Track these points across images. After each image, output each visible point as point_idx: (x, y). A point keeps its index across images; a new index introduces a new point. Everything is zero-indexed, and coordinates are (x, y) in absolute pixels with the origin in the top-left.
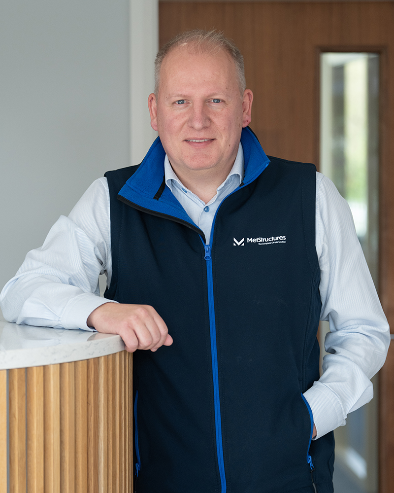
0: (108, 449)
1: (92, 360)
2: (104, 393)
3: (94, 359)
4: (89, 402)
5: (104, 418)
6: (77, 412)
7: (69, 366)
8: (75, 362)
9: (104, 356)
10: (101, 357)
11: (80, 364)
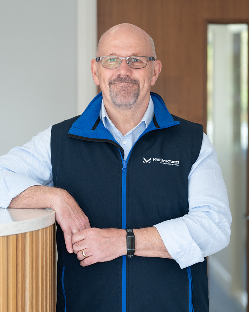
0: (32, 296)
1: (20, 234)
2: (29, 257)
3: (22, 234)
4: (18, 264)
5: (29, 275)
6: (9, 271)
7: (3, 239)
8: (7, 236)
9: (29, 232)
10: (27, 232)
11: (11, 237)
